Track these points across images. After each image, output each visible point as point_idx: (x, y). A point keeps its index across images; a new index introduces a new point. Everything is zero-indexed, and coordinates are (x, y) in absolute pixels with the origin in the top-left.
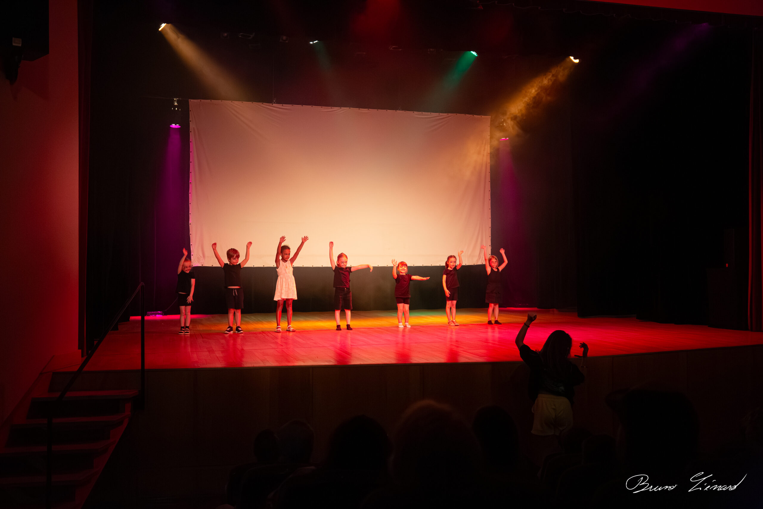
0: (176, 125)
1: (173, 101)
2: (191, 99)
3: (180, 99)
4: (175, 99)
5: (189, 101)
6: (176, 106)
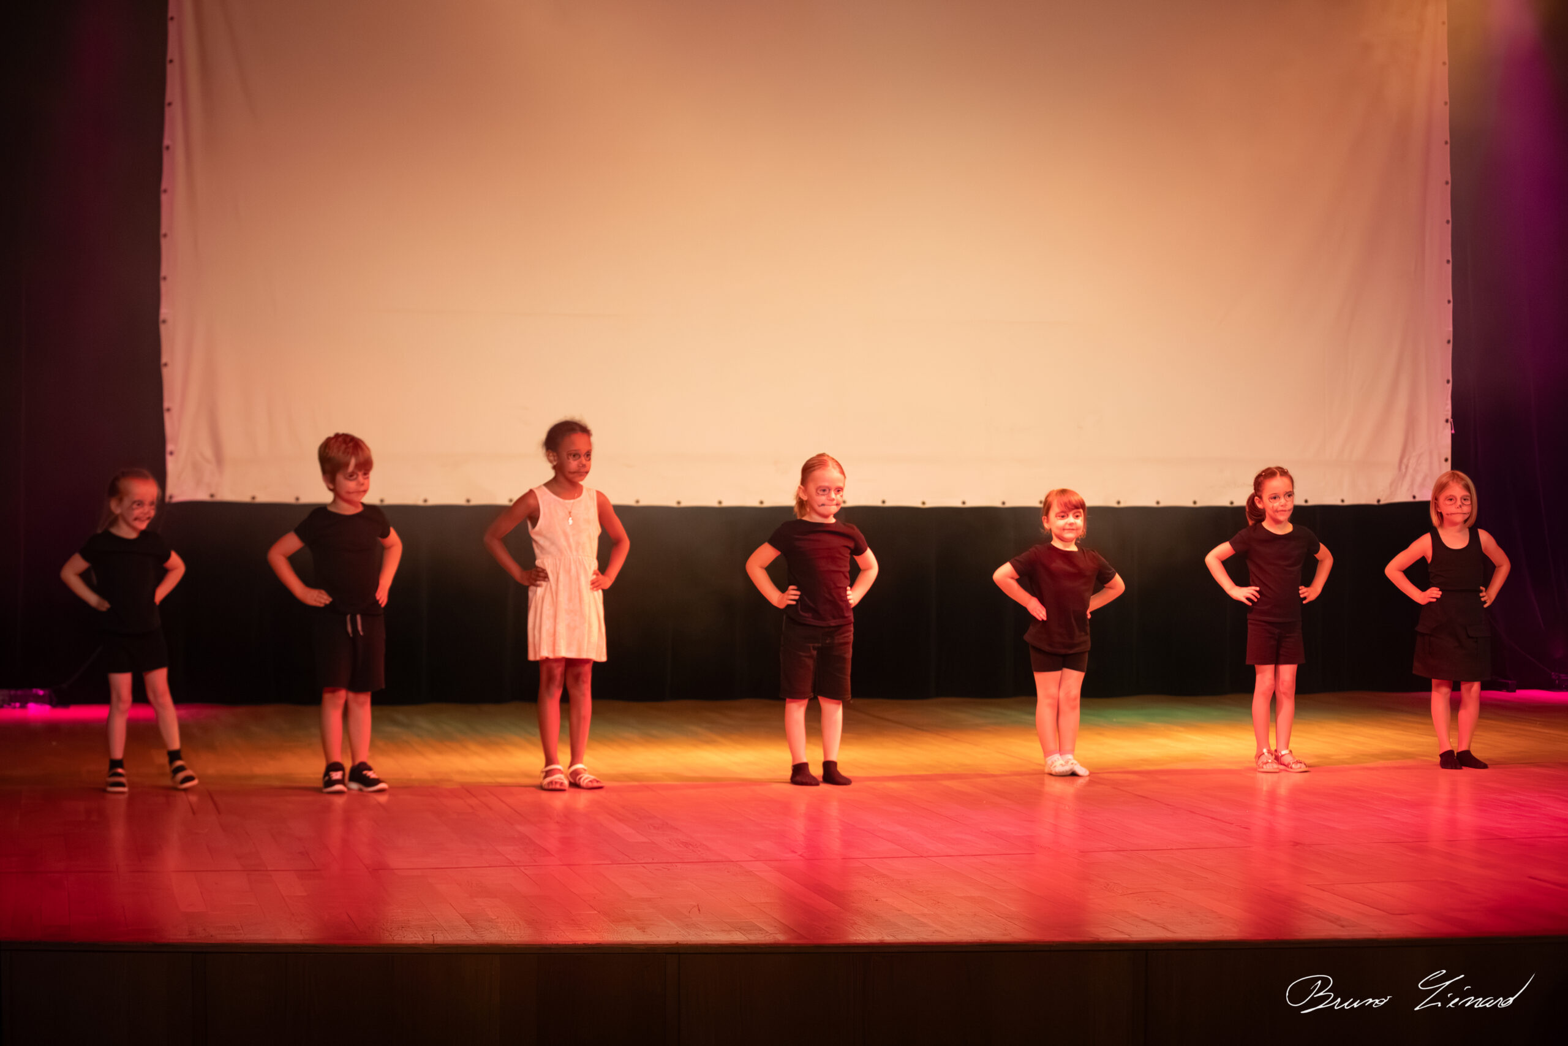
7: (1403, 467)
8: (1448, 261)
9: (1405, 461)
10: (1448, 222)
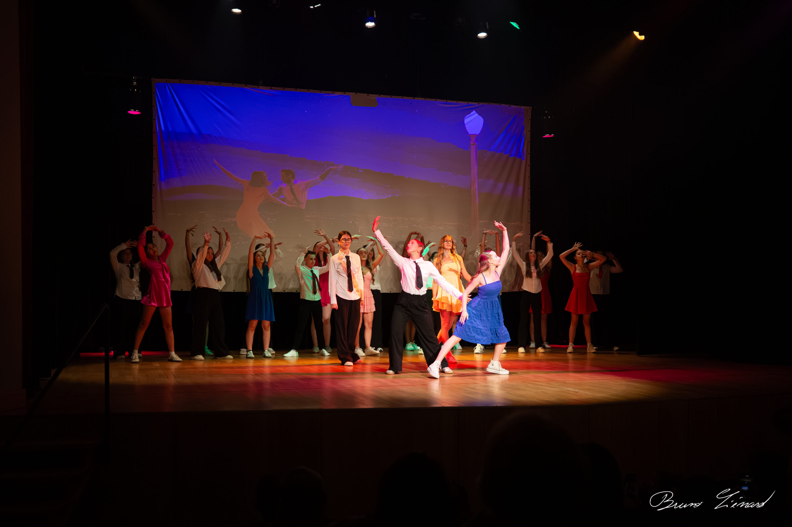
0: (135, 111)
1: (131, 81)
2: (154, 78)
3: (140, 77)
4: (134, 78)
5: (152, 80)
6: (135, 87)
7: (516, 282)
8: (529, 223)
9: (517, 280)
10: (529, 211)
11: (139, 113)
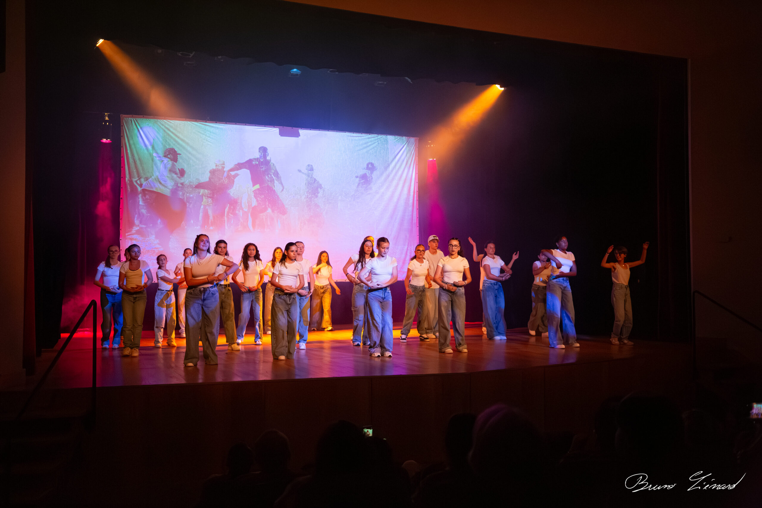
0: (107, 140)
1: (104, 116)
2: (123, 114)
3: (112, 114)
4: (106, 114)
5: (121, 117)
6: (107, 121)
11: (111, 142)
